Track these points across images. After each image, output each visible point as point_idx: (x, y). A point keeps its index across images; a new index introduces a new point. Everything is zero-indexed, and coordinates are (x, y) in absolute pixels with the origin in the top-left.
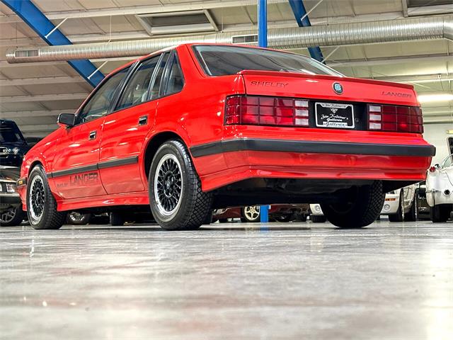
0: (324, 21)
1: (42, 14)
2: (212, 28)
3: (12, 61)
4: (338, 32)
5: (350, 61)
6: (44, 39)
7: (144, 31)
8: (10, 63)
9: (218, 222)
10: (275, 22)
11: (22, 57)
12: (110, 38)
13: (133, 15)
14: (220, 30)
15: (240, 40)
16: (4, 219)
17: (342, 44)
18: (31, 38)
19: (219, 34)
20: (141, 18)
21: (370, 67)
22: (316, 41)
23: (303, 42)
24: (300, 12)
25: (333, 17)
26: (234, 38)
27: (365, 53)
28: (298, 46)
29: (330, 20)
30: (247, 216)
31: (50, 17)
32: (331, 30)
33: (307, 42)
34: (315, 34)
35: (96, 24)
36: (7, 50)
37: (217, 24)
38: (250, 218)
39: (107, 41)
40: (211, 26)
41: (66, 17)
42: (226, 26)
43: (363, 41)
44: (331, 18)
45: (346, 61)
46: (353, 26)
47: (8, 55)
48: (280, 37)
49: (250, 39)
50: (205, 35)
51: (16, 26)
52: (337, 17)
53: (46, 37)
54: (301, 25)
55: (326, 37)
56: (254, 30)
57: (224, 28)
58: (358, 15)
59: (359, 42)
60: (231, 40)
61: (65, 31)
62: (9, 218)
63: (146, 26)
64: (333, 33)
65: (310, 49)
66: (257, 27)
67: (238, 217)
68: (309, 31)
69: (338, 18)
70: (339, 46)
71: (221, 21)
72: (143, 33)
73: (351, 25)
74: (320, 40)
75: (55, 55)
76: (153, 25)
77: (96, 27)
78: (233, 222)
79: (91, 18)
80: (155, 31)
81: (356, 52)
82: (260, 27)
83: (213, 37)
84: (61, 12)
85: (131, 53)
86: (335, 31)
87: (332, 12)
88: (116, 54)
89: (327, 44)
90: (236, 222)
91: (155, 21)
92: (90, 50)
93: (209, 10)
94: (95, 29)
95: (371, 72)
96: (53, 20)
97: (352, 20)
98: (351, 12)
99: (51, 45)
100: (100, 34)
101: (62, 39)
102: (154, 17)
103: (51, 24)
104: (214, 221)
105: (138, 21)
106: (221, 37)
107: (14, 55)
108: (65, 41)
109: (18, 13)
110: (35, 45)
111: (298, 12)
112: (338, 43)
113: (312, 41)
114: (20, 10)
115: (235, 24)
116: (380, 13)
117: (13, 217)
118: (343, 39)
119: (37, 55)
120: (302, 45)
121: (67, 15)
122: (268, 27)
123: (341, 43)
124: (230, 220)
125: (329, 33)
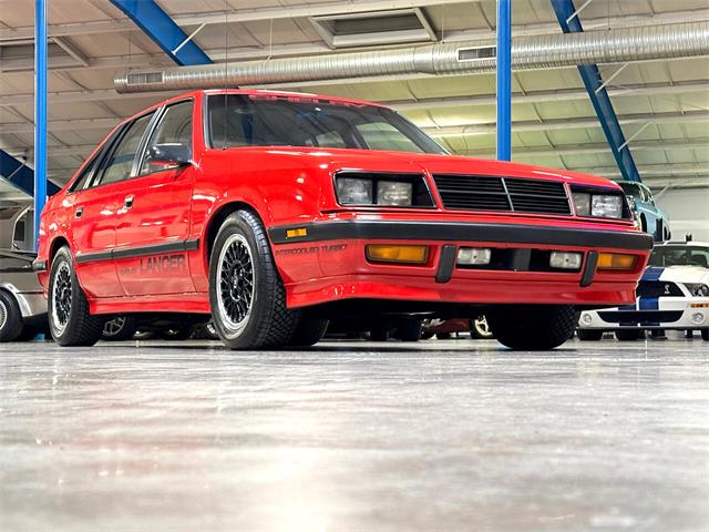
0: (603, 24)
1: (167, 18)
2: (427, 36)
3: (123, 90)
4: (625, 41)
5: (646, 85)
6: (172, 56)
7: (323, 42)
8: (120, 92)
9: (434, 337)
10: (525, 25)
11: (139, 83)
12: (271, 53)
13: (306, 18)
14: (439, 40)
15: (472, 54)
16: (108, 330)
17: (632, 60)
18: (151, 54)
19: (438, 46)
20: (319, 22)
21: (678, 96)
22: (590, 55)
23: (569, 57)
24: (566, 10)
25: (618, 16)
26: (460, 52)
27: (669, 74)
28: (561, 63)
29: (613, 23)
30: (479, 329)
31: (180, 22)
32: (613, 37)
33: (576, 56)
34: (589, 44)
35: (249, 32)
36: (116, 74)
37: (435, 31)
38: (483, 333)
39: (266, 58)
40: (426, 34)
41: (203, 21)
42: (448, 33)
43: (666, 55)
44: (615, 19)
45: (640, 86)
46: (649, 30)
47: (117, 81)
48: (532, 49)
49: (487, 53)
50: (415, 47)
51: (130, 36)
52: (624, 16)
53: (174, 53)
54: (566, 29)
55: (606, 49)
56: (490, 39)
57: (445, 36)
58: (659, 13)
59: (659, 56)
60: (457, 55)
61: (203, 43)
62: (115, 329)
63: (325, 34)
64: (618, 42)
65: (581, 68)
66: (496, 35)
67: (467, 331)
68: (579, 40)
69: (627, 18)
70: (627, 63)
71: (442, 24)
72: (320, 45)
73: (646, 29)
74: (597, 54)
75: (186, 80)
76: (336, 32)
77: (248, 36)
78: (458, 338)
79: (240, 23)
80: (338, 41)
81: (656, 71)
82: (500, 34)
83: (427, 51)
84: (196, 14)
85: (301, 76)
86: (621, 39)
87: (617, 9)
88: (279, 78)
89: (608, 59)
90: (463, 338)
91: (340, 26)
92: (239, 72)
93: (423, 9)
94: (249, 40)
95: (680, 103)
96: (185, 27)
97: (649, 22)
98: (647, 9)
99: (181, 64)
100: (256, 47)
101: (198, 55)
102: (337, 21)
103: (181, 33)
104: (427, 336)
105: (313, 27)
106: (440, 50)
107: (126, 81)
108: (202, 59)
109: (131, 17)
110: (158, 65)
111: (562, 10)
112: (624, 58)
113: (583, 56)
114: (134, 11)
115: (463, 30)
116: (693, 10)
117: (121, 327)
118: (633, 51)
119: (161, 80)
120: (568, 62)
121: (205, 18)
122: (514, 34)
123: (631, 58)
124: (454, 335)
125: (610, 43)
